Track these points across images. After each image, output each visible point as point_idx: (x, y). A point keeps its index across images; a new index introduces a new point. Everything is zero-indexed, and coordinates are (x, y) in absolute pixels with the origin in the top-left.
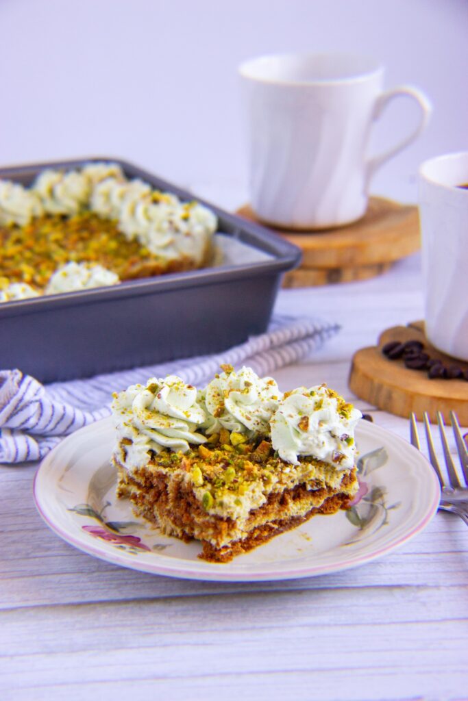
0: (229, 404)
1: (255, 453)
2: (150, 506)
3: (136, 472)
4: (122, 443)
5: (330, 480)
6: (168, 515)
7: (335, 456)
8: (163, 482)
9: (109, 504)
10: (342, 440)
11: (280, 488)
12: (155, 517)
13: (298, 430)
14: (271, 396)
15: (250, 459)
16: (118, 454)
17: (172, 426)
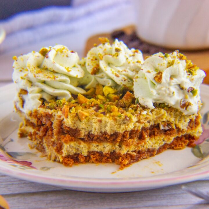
0: (102, 65)
1: (121, 101)
2: (40, 140)
3: (31, 115)
4: (20, 94)
5: (179, 122)
6: (52, 145)
7: (182, 103)
8: (49, 120)
9: (12, 140)
10: (188, 91)
11: (139, 126)
12: (44, 148)
13: (154, 82)
14: (136, 60)
15: (117, 105)
16: (18, 102)
17: (56, 79)
